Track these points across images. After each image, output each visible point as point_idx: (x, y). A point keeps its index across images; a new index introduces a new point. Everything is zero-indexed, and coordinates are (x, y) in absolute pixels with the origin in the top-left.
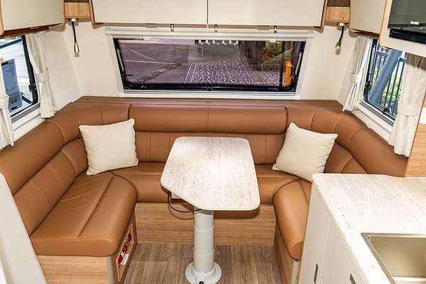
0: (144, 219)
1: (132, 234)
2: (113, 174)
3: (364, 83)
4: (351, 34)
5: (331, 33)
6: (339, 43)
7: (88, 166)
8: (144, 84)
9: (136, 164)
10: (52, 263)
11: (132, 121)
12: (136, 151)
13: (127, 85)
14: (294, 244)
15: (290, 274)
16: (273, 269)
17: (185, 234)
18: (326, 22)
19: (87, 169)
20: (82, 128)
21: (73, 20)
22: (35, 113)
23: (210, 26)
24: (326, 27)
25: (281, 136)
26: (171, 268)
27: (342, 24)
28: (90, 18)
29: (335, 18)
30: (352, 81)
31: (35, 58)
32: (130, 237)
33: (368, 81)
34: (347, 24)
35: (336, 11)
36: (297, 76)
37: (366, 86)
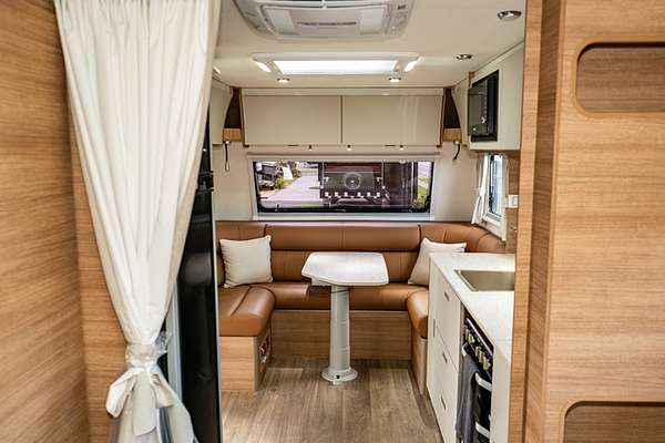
1: (269, 337)
2: (249, 287)
3: (488, 196)
5: (449, 148)
7: (226, 279)
8: (278, 209)
9: (271, 281)
11: (268, 238)
17: (320, 345)
18: (444, 140)
19: (225, 282)
20: (223, 241)
21: (227, 142)
23: (344, 146)
24: (444, 144)
27: (457, 142)
28: (242, 140)
29: (451, 137)
30: (477, 194)
32: (267, 340)
33: (490, 194)
34: (461, 141)
35: (451, 132)
36: (430, 196)
37: (490, 198)
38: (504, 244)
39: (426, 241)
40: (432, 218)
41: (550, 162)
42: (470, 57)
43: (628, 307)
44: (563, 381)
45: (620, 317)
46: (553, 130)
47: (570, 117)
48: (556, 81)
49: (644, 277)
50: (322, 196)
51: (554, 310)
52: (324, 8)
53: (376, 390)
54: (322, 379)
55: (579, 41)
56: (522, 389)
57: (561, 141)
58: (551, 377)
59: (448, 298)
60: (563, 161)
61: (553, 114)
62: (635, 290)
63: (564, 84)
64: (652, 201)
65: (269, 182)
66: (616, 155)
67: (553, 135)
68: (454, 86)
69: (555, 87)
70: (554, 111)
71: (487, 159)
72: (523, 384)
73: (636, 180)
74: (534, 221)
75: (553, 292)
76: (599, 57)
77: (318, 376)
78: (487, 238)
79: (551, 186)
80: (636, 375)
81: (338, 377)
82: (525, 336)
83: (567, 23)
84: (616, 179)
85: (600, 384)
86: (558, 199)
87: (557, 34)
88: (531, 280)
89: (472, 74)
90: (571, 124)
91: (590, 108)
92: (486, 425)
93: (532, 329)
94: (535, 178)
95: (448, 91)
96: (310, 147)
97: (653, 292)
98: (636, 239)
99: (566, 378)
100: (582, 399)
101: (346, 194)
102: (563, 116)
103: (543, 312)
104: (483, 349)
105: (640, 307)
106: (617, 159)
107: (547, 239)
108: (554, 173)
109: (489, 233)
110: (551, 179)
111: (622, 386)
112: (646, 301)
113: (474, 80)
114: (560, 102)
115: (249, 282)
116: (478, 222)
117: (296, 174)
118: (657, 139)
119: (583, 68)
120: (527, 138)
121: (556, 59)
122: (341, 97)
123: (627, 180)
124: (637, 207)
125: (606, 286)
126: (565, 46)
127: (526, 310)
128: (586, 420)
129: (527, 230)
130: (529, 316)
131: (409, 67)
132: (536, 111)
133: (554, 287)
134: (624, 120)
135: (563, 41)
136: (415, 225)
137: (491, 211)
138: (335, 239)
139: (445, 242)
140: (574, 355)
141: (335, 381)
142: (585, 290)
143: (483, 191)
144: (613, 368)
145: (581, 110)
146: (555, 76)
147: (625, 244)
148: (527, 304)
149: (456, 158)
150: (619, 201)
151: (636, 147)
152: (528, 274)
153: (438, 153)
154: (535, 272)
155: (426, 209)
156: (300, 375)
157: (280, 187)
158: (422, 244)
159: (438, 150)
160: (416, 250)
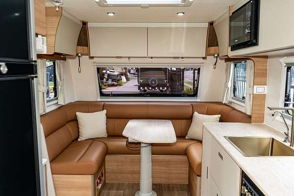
0: (110, 166)
1: (103, 172)
2: (93, 141)
3: (233, 87)
4: (221, 59)
5: (211, 59)
6: (215, 64)
7: (79, 136)
8: (112, 94)
9: (106, 136)
10: (59, 179)
11: (105, 111)
12: (107, 128)
13: (102, 94)
14: (196, 165)
15: (196, 186)
16: (188, 194)
17: (135, 175)
18: (208, 54)
19: (78, 138)
20: (77, 113)
21: (80, 55)
22: (55, 102)
23: (149, 57)
24: (208, 57)
25: (190, 120)
26: (126, 194)
27: (216, 55)
28: (88, 54)
29: (212, 52)
30: (226, 86)
31: (59, 73)
32: (102, 173)
33: (234, 86)
34: (218, 55)
35: (213, 49)
36: (197, 88)
37: (234, 89)
38: (250, 117)
39: (196, 113)
40: (198, 100)
50: (139, 89)
59: (222, 157)
65: (115, 83)
71: (232, 66)
78: (234, 112)
95: (211, 24)
96: (129, 58)
101: (150, 88)
109: (234, 109)
115: (93, 137)
116: (226, 102)
117: (128, 79)
136: (190, 104)
137: (235, 96)
138: (143, 112)
143: (230, 84)
153: (203, 63)
155: (195, 94)
156: (122, 194)
157: (120, 85)
158: (193, 115)
159: (204, 61)
160: (190, 118)
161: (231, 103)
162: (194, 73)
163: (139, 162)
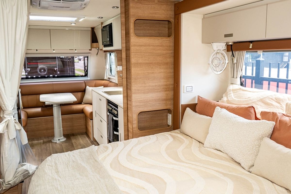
5: (94, 50)
9: (22, 108)
18: (92, 47)
24: (92, 49)
27: (97, 48)
29: (95, 46)
30: (106, 68)
33: (111, 68)
34: (99, 48)
35: (95, 44)
36: (87, 70)
37: (111, 69)
38: (117, 84)
39: (87, 87)
40: (89, 79)
41: (129, 49)
42: (102, 18)
43: (150, 86)
44: (136, 107)
45: (148, 89)
46: (129, 41)
47: (133, 38)
48: (129, 28)
49: (153, 78)
51: (133, 88)
52: (61, 3)
53: (75, 142)
54: (52, 142)
55: (134, 18)
56: (127, 113)
57: (132, 44)
58: (134, 106)
59: (101, 100)
60: (133, 49)
61: (129, 37)
62: (151, 82)
63: (131, 29)
64: (153, 59)
66: (145, 48)
67: (129, 42)
68: (95, 27)
69: (129, 30)
70: (129, 36)
71: (108, 55)
72: (127, 112)
73: (150, 54)
74: (126, 66)
75: (132, 83)
76: (140, 22)
77: (50, 142)
79: (130, 56)
80: (153, 103)
81: (59, 140)
82: (126, 98)
83: (131, 14)
84: (145, 54)
85: (145, 107)
86: (132, 59)
87: (129, 16)
88: (127, 82)
89: (102, 23)
90: (133, 39)
91: (138, 35)
92: (117, 131)
93: (128, 95)
94: (126, 54)
95: (93, 29)
96: (37, 50)
97: (155, 82)
98: (151, 69)
99: (137, 106)
100: (141, 111)
102: (132, 37)
103: (130, 89)
104: (115, 109)
105: (153, 86)
106: (145, 49)
107: (130, 70)
108: (130, 52)
109: (111, 82)
110: (130, 54)
111: (151, 107)
112: (154, 84)
113: (103, 25)
114: (131, 34)
116: (107, 78)
118: (153, 44)
119: (136, 25)
120: (123, 43)
121: (129, 23)
122: (50, 30)
123: (148, 54)
124: (150, 61)
125: (145, 81)
126: (131, 20)
127: (126, 91)
128: (143, 120)
129: (125, 68)
130: (127, 92)
131: (81, 20)
132: (125, 36)
133: (132, 82)
134: (145, 39)
135: (130, 19)
136: (83, 81)
137: (111, 74)
138: (50, 88)
139: (95, 87)
140: (139, 100)
141: (58, 142)
142: (140, 83)
143: (108, 67)
144: (148, 102)
145: (135, 36)
146: (129, 27)
147: (148, 70)
148: (126, 89)
149: (97, 54)
150: (146, 59)
151: (149, 45)
152: (126, 81)
153: (90, 53)
154: (128, 83)
155: (86, 75)
156: (42, 142)
158: (86, 88)
159: (90, 51)
160: (84, 91)
161: (109, 78)
162: (84, 60)
163: (52, 121)
